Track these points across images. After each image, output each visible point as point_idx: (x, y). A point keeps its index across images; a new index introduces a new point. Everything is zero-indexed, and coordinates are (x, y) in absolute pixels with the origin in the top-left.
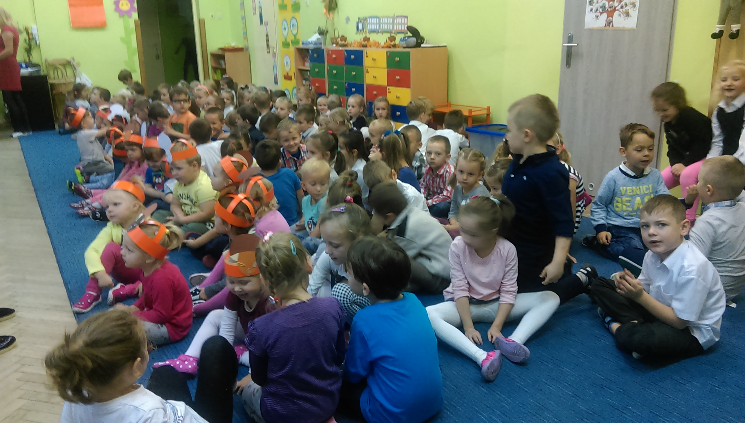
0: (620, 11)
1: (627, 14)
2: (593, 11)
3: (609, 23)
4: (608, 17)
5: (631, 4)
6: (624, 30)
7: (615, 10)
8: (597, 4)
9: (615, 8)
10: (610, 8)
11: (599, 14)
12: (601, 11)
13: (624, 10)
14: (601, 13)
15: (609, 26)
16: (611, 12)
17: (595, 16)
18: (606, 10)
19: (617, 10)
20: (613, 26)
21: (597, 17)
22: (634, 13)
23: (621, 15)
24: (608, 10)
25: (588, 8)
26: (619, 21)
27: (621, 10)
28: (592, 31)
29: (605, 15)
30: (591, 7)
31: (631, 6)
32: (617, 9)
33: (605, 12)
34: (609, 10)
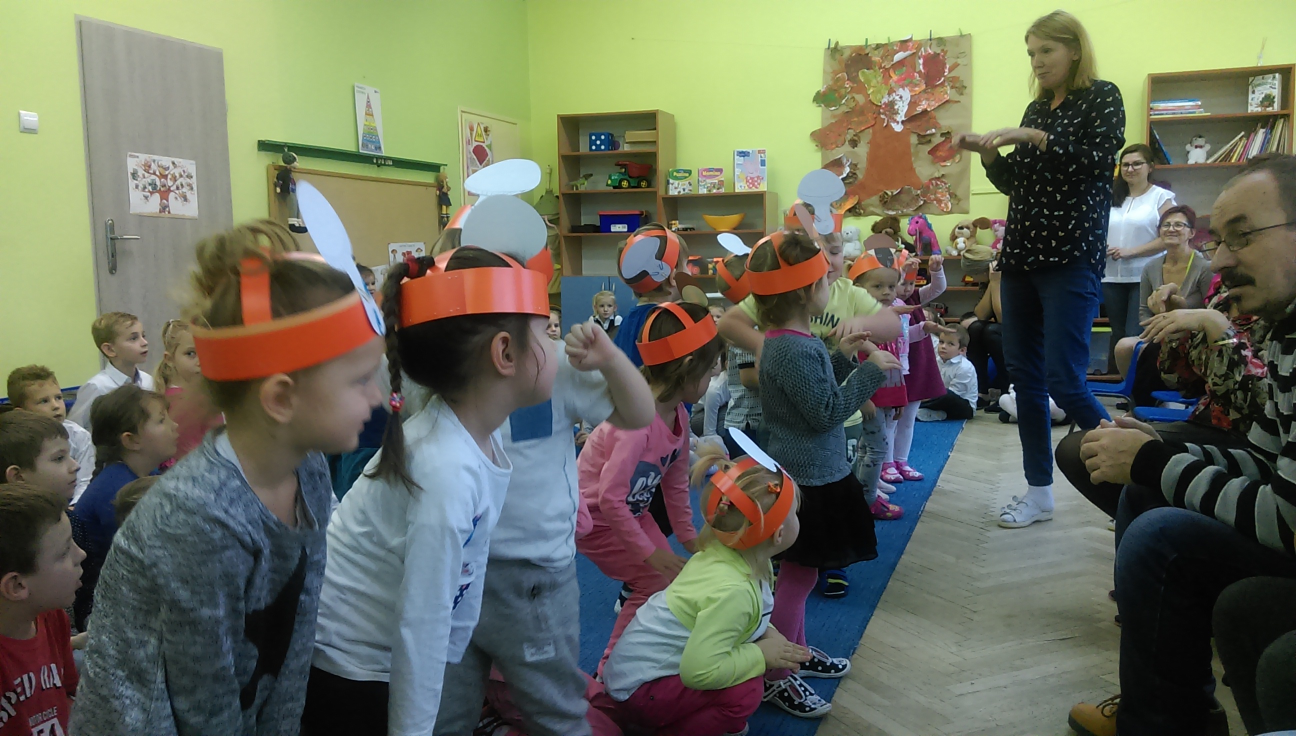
0: (175, 193)
1: (186, 199)
2: (140, 188)
3: (164, 208)
4: (161, 200)
5: (188, 185)
6: (182, 219)
7: (169, 190)
8: (144, 179)
9: (170, 187)
10: (163, 187)
11: (149, 194)
12: (151, 190)
13: (180, 191)
14: (152, 193)
15: (164, 212)
16: (165, 194)
17: (144, 196)
18: (158, 189)
19: (172, 191)
20: (169, 212)
21: (146, 197)
22: (193, 197)
23: (179, 198)
24: (160, 189)
25: (132, 183)
26: (176, 206)
27: (177, 192)
28: (141, 217)
29: (157, 196)
30: (135, 182)
31: (188, 188)
32: (172, 189)
33: (157, 192)
34: (162, 189)
